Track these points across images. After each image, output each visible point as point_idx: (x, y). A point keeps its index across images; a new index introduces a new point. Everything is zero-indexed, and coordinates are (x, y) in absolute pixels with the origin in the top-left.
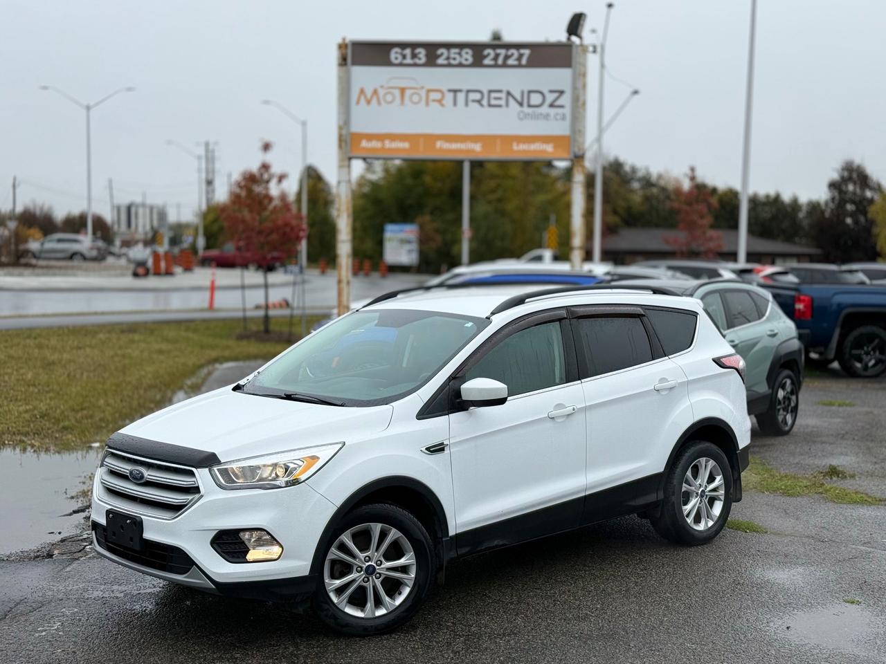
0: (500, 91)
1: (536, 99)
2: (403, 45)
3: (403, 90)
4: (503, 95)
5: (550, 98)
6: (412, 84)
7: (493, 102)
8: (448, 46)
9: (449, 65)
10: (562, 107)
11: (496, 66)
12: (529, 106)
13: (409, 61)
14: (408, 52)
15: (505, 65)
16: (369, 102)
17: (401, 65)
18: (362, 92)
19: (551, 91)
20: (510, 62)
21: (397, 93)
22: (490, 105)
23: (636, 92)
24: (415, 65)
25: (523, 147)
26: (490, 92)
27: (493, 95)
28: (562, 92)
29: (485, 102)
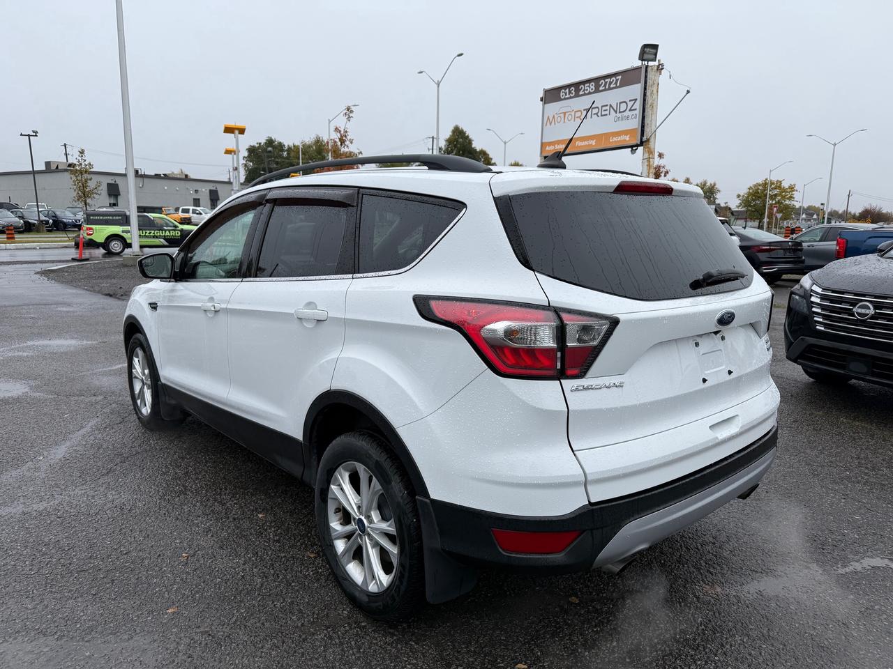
0: (607, 105)
1: (623, 107)
2: (565, 87)
3: (565, 113)
4: (608, 108)
5: (630, 104)
6: (568, 109)
7: (603, 113)
8: (584, 82)
9: (585, 94)
10: (636, 109)
11: (605, 90)
12: (620, 112)
13: (568, 96)
14: (567, 90)
15: (610, 89)
16: (551, 124)
17: (565, 99)
18: (548, 118)
19: (630, 101)
20: (612, 86)
21: (562, 115)
22: (602, 115)
23: (688, 92)
24: (571, 98)
25: (615, 139)
26: (602, 106)
27: (604, 108)
28: (636, 100)
29: (599, 114)
